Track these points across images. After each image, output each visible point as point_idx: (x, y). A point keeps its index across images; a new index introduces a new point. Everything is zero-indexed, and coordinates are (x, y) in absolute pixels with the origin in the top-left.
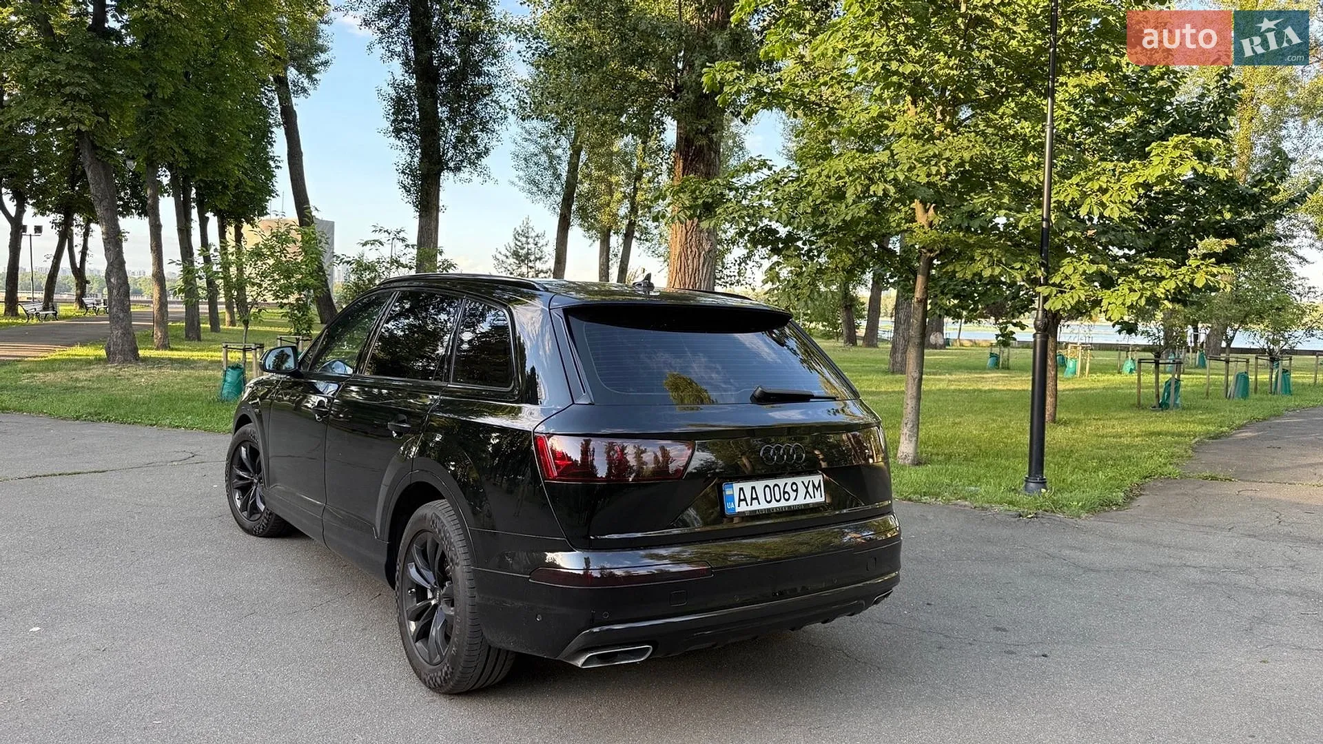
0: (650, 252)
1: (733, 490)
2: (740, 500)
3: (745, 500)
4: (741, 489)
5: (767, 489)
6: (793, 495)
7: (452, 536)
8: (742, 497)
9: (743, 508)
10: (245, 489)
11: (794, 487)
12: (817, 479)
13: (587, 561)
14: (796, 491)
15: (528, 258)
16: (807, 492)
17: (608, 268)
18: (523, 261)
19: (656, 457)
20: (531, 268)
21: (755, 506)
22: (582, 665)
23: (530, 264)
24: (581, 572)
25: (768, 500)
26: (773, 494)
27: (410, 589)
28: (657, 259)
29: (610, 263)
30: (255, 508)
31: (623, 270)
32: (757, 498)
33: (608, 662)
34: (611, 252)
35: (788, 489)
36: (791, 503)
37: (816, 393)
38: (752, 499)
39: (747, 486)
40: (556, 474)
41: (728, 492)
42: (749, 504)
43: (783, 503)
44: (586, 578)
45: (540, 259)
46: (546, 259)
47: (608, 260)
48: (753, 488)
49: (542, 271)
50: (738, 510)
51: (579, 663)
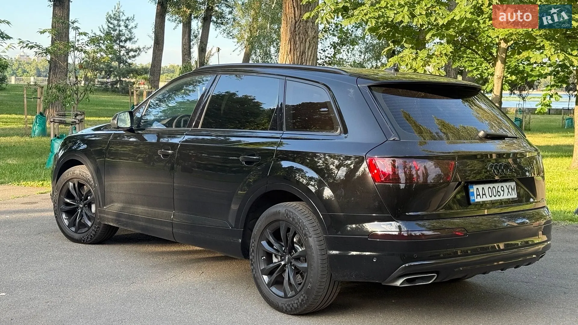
0: (225, 34)
1: (474, 189)
2: (477, 195)
3: (479, 195)
4: (477, 189)
5: (490, 189)
6: (502, 193)
7: (304, 221)
8: (478, 194)
9: (479, 199)
10: (71, 213)
11: (502, 189)
12: (513, 184)
13: (399, 227)
14: (503, 191)
15: (119, 39)
16: (509, 192)
17: (190, 48)
18: (115, 41)
19: (423, 172)
20: (122, 47)
21: (484, 199)
22: (401, 284)
23: (121, 44)
24: (397, 233)
25: (491, 195)
26: (492, 191)
27: (263, 257)
28: (232, 40)
29: (192, 43)
30: (83, 225)
31: (202, 50)
32: (485, 194)
33: (413, 284)
34: (192, 33)
35: (499, 189)
36: (501, 198)
37: (509, 135)
38: (483, 195)
39: (480, 187)
40: (383, 179)
41: (471, 190)
42: (482, 197)
43: (497, 198)
44: (400, 236)
45: (130, 39)
46: (135, 39)
47: (190, 41)
48: (483, 188)
49: (132, 50)
50: (476, 200)
51: (398, 283)
